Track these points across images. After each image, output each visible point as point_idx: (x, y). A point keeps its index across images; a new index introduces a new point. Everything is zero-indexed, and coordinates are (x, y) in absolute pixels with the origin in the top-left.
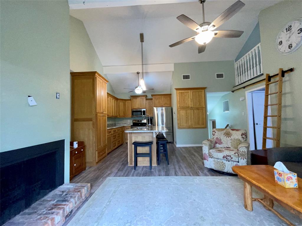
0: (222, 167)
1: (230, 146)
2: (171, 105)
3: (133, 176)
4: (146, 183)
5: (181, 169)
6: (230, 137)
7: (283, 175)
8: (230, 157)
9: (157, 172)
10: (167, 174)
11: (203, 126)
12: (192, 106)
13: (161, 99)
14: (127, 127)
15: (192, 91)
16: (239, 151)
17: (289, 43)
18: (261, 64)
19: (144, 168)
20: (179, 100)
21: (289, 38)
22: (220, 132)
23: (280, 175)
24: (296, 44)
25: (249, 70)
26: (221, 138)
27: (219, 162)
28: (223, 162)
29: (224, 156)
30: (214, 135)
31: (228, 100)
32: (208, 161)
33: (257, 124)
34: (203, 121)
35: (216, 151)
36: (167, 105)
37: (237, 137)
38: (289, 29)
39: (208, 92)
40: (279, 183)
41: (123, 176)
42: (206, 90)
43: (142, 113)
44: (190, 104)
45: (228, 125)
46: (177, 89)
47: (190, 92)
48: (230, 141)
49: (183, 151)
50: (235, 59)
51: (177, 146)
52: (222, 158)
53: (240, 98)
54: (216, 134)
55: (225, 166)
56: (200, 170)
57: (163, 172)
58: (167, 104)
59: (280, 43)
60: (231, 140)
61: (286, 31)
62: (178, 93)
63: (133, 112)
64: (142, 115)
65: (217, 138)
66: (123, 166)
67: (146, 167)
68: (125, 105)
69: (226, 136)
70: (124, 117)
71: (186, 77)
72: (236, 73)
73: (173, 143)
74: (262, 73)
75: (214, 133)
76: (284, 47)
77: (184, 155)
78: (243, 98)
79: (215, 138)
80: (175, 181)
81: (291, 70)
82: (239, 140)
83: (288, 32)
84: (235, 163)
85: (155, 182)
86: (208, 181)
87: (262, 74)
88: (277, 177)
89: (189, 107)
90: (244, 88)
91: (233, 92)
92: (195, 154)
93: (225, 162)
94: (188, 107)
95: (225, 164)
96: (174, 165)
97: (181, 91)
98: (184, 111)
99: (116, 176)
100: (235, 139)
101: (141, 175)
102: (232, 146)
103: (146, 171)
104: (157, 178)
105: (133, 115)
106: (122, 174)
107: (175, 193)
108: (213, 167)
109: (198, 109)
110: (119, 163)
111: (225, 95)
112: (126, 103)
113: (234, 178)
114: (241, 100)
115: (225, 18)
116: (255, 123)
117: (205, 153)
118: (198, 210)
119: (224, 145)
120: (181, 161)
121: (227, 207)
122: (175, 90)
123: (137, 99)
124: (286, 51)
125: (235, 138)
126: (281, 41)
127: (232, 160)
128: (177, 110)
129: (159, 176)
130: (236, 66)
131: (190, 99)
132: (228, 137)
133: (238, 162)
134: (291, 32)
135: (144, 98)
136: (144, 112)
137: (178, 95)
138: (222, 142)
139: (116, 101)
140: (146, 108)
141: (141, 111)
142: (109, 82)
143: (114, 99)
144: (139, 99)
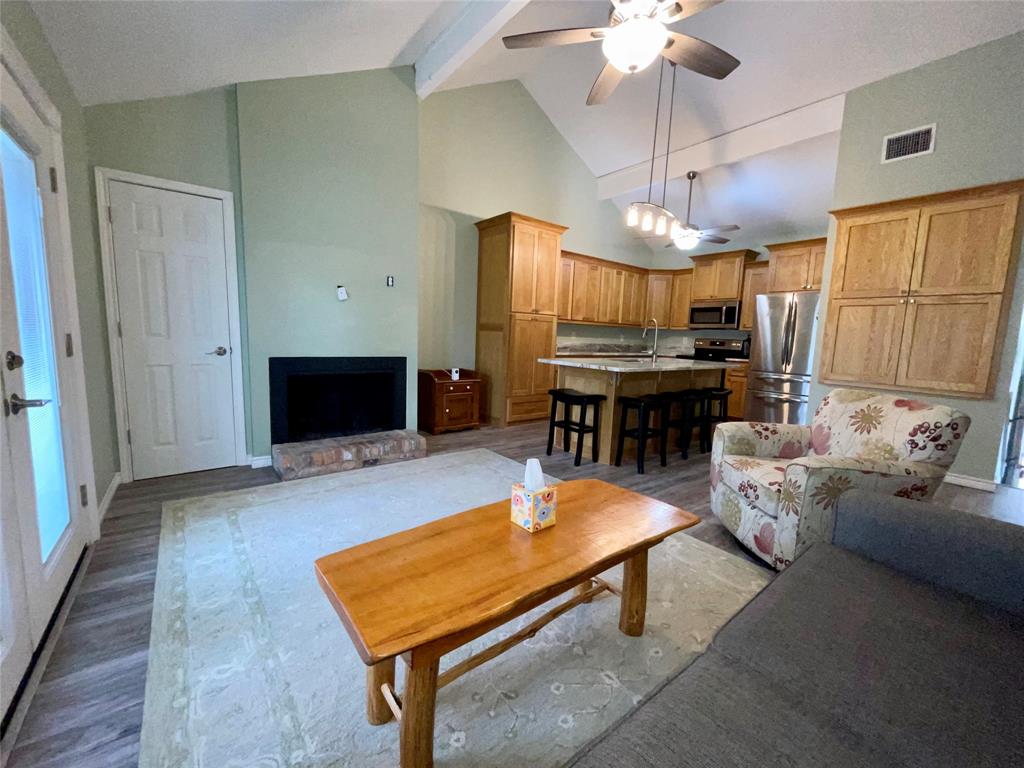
0: (734, 519)
6: (869, 432)
8: (755, 491)
12: (915, 286)
15: (926, 211)
20: (841, 261)
26: (833, 432)
27: (731, 500)
28: (739, 503)
29: (742, 485)
30: (817, 413)
32: (715, 490)
34: (976, 364)
35: (732, 463)
37: (889, 439)
43: (724, 316)
44: (903, 276)
46: (839, 214)
48: (860, 449)
52: (738, 489)
54: (826, 411)
55: (740, 519)
60: (866, 444)
62: (844, 231)
63: (694, 311)
64: (720, 322)
65: (821, 428)
68: (671, 288)
69: (854, 427)
70: (665, 325)
71: (907, 145)
79: (817, 424)
84: (766, 519)
89: (896, 290)
93: (743, 503)
94: (890, 294)
95: (740, 512)
97: (860, 220)
98: (865, 312)
100: (880, 445)
105: (692, 321)
109: (946, 300)
112: (678, 282)
122: (834, 217)
123: (712, 265)
125: (882, 439)
131: (905, 255)
132: (858, 432)
133: (776, 518)
135: (738, 260)
136: (731, 311)
137: (842, 240)
138: (829, 446)
139: (636, 276)
140: (741, 298)
141: (719, 309)
142: (567, 228)
143: (624, 273)
144: (718, 265)
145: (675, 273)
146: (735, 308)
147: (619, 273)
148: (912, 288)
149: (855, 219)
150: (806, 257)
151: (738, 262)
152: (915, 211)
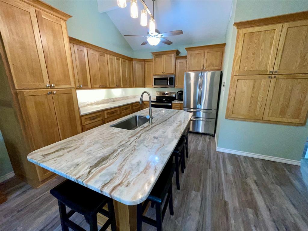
2: (221, 67)
11: (295, 121)
12: (276, 69)
15: (286, 25)
20: (240, 54)
36: (212, 68)
43: (169, 82)
44: (270, 61)
46: (240, 25)
47: (280, 30)
51: (217, 150)
58: (214, 66)
62: (241, 36)
63: (155, 79)
64: (167, 85)
68: (144, 68)
73: (214, 136)
89: (266, 71)
94: (263, 73)
97: (250, 30)
109: (292, 76)
112: (146, 65)
122: (235, 28)
128: (232, 78)
131: (273, 50)
135: (173, 55)
136: (171, 79)
137: (240, 41)
139: (127, 61)
140: (175, 74)
141: (166, 79)
142: (71, 17)
143: (120, 59)
144: (164, 58)
145: (144, 61)
146: (173, 78)
147: (118, 59)
148: (275, 70)
149: (247, 29)
150: (203, 55)
151: (173, 56)
152: (279, 26)
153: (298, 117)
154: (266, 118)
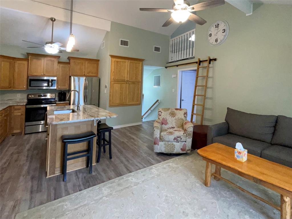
0: (172, 148)
1: (174, 126)
2: (97, 75)
3: (68, 194)
4: (98, 197)
5: (130, 161)
6: (175, 117)
7: (242, 153)
8: (180, 138)
9: (102, 174)
10: (119, 174)
11: (137, 103)
12: (128, 79)
13: (84, 64)
14: (16, 107)
15: (129, 61)
16: (187, 131)
17: (216, 37)
18: (194, 48)
19: (78, 174)
21: (217, 33)
22: (166, 112)
23: (240, 153)
24: (220, 40)
25: (183, 50)
26: (167, 119)
27: (170, 144)
28: (173, 144)
29: (175, 138)
30: (160, 115)
31: (160, 75)
32: (158, 145)
33: (183, 100)
34: (138, 97)
35: (167, 134)
36: (91, 75)
37: (180, 117)
38: (217, 26)
39: (145, 65)
40: (238, 159)
41: (49, 200)
42: (144, 62)
44: (126, 76)
45: (158, 100)
46: (112, 56)
47: (127, 63)
48: (175, 121)
49: (117, 135)
50: (171, 35)
52: (173, 140)
53: (173, 75)
54: (162, 114)
55: (175, 147)
56: (149, 156)
57: (111, 171)
58: (92, 73)
59: (210, 35)
60: (176, 119)
61: (215, 27)
62: (113, 62)
63: (30, 80)
64: (48, 86)
65: (163, 119)
66: (35, 183)
67: (80, 171)
68: (14, 67)
69: (171, 117)
70: (10, 88)
71: (124, 43)
72: (170, 49)
74: (194, 56)
75: (160, 113)
76: (212, 40)
77: (122, 140)
78: (175, 76)
79: (162, 118)
80: (134, 180)
81: (215, 60)
82: (182, 119)
83: (217, 28)
84: (183, 143)
85: (111, 191)
86: (165, 168)
87: (194, 58)
88: (237, 155)
90: (177, 66)
91: (166, 68)
92: (133, 137)
93: (175, 143)
94: (124, 81)
95: (175, 145)
96: (118, 157)
97: (117, 60)
98: (119, 85)
99: (33, 205)
100: (179, 119)
101: (82, 187)
102: (176, 126)
103: (85, 177)
104: (108, 184)
105: (30, 86)
106: (45, 197)
107: (144, 196)
108: (163, 150)
109: (133, 83)
110: (22, 178)
111: (157, 69)
112: (17, 64)
113: (182, 157)
114: (173, 77)
115: (205, 6)
116: (182, 99)
117: (156, 137)
118: (176, 205)
119: (169, 125)
120: (124, 151)
121: (195, 190)
122: (110, 57)
123: (41, 59)
124: (213, 44)
125: (179, 117)
126: (211, 34)
127: (181, 140)
129: (110, 179)
130: (171, 43)
131: (126, 71)
132: (172, 117)
133: (186, 142)
134: (218, 29)
135: (55, 60)
137: (113, 64)
138: (168, 122)
140: (57, 76)
141: (47, 80)
144: (45, 60)
146: (55, 80)
149: (115, 59)
152: (127, 61)
153: (138, 101)
154: (127, 103)
